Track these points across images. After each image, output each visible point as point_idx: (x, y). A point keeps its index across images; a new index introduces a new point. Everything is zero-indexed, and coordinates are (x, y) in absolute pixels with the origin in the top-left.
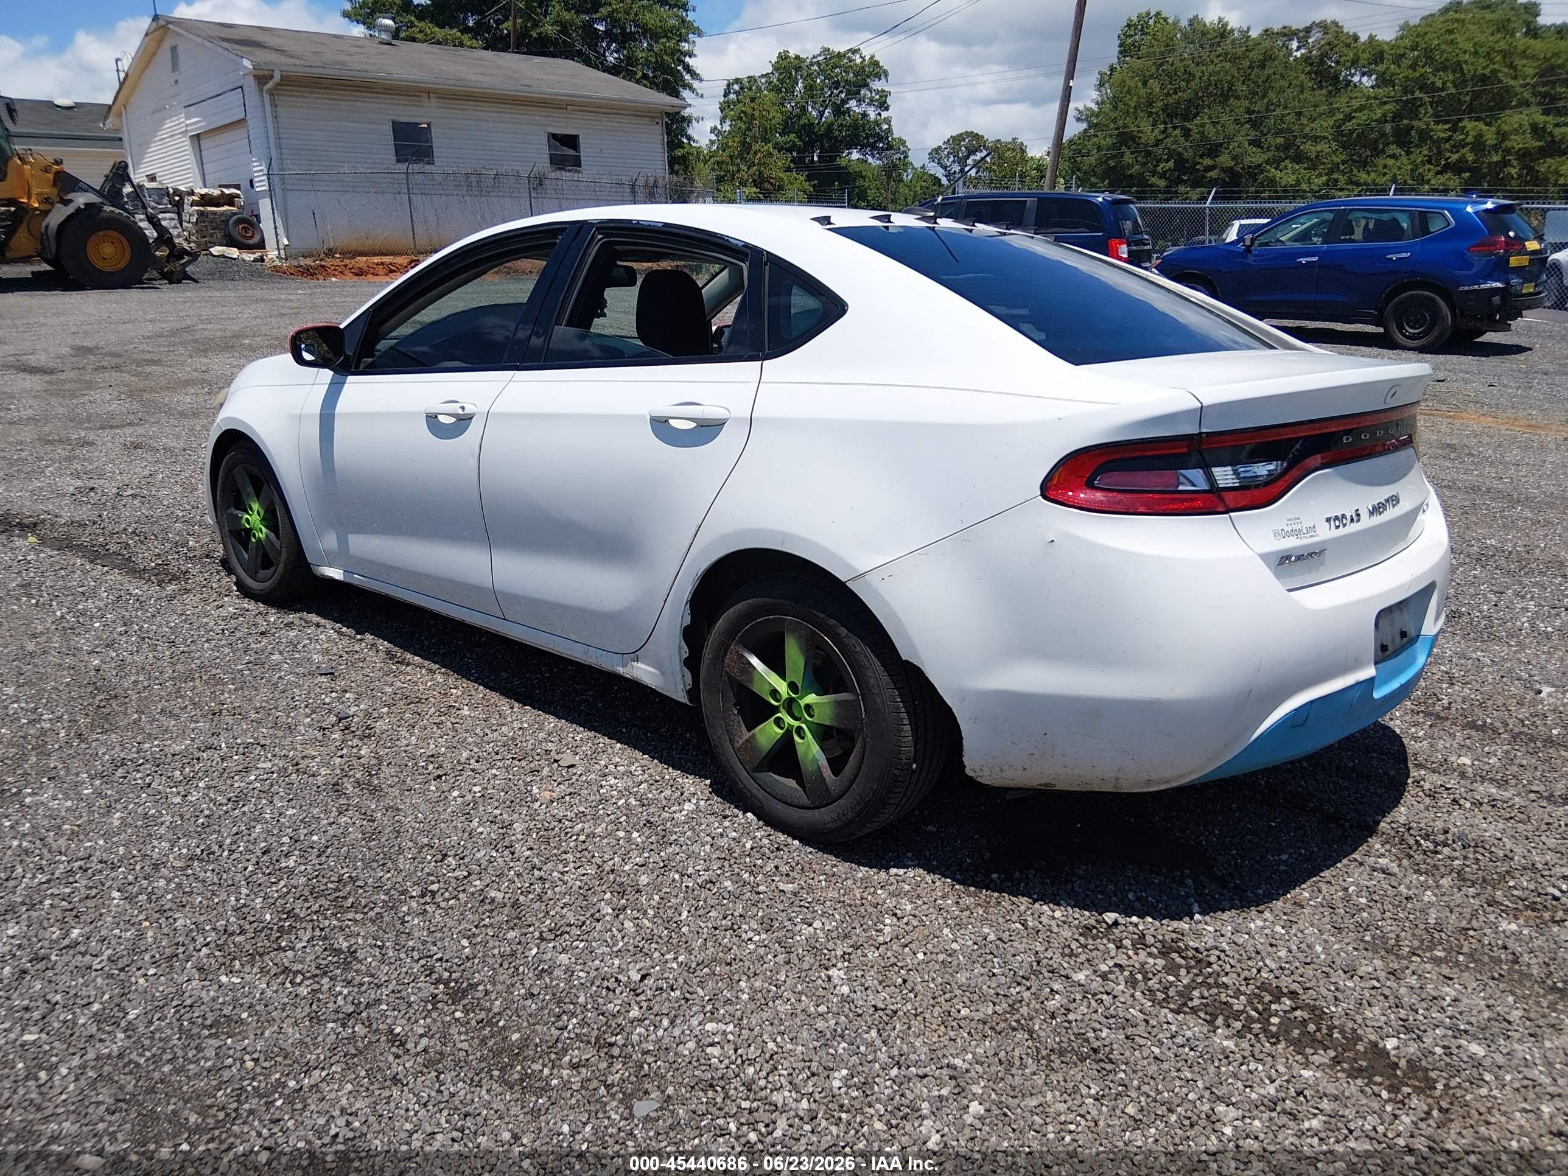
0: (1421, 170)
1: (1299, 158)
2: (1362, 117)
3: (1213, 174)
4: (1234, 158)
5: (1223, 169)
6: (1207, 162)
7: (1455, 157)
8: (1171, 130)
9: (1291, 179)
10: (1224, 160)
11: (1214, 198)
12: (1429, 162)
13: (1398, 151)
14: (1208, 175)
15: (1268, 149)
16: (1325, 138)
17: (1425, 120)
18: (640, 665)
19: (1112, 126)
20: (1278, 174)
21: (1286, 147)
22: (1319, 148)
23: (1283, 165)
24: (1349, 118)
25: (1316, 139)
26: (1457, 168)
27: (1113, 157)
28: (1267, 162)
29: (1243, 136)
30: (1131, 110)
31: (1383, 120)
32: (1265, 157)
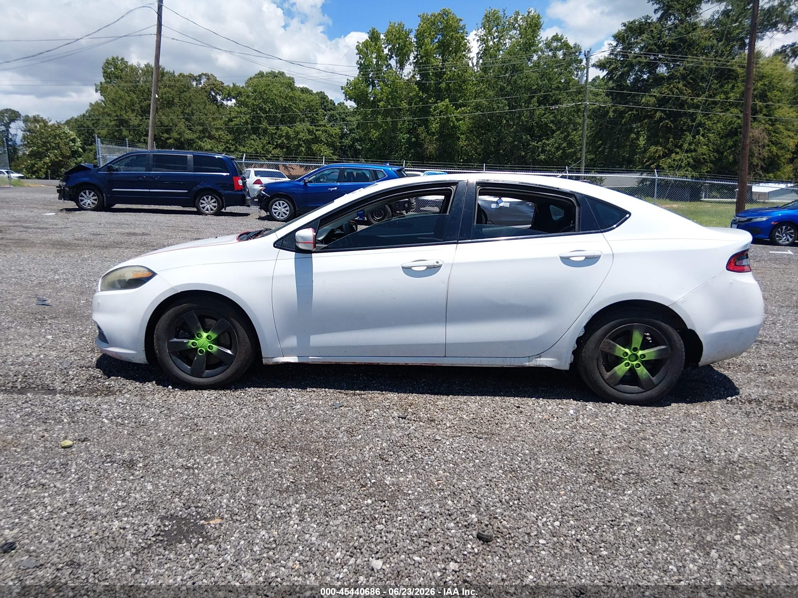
0: (267, 147)
1: (211, 137)
2: (236, 121)
3: (170, 141)
4: (180, 134)
5: (174, 139)
6: (166, 135)
7: (280, 141)
8: (144, 120)
9: (209, 147)
10: (175, 135)
11: (245, 158)
12: (269, 143)
13: (255, 137)
14: (168, 141)
15: (196, 132)
16: (221, 129)
17: (264, 124)
18: (542, 359)
19: (114, 114)
20: (203, 144)
21: (203, 131)
22: (219, 133)
23: (204, 140)
24: (231, 120)
25: (217, 129)
26: (281, 146)
27: (117, 131)
28: (197, 138)
29: (182, 126)
30: (123, 107)
31: (246, 123)
32: (195, 136)
